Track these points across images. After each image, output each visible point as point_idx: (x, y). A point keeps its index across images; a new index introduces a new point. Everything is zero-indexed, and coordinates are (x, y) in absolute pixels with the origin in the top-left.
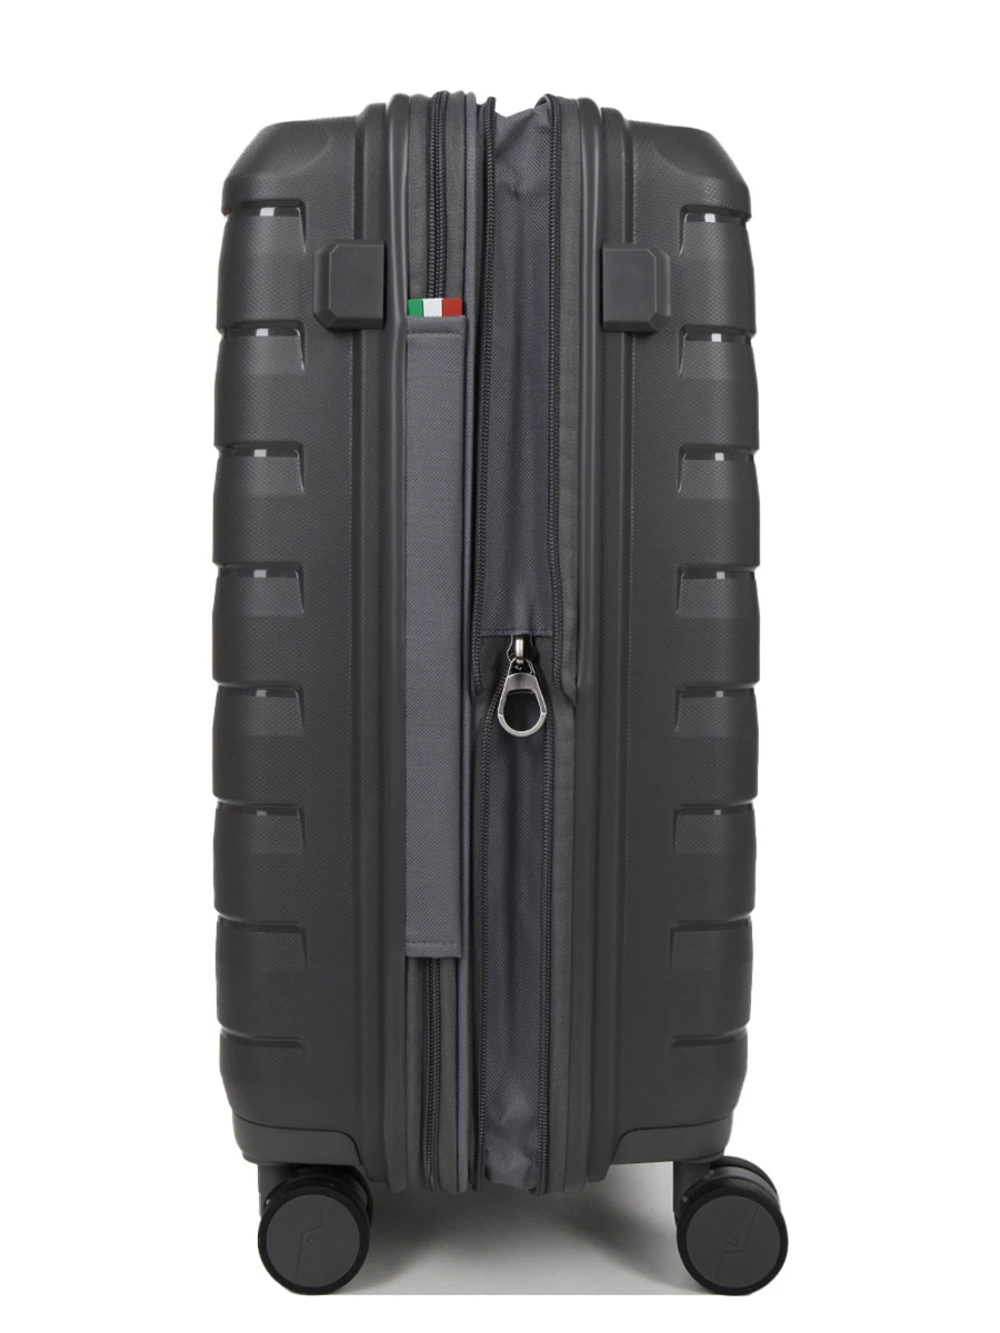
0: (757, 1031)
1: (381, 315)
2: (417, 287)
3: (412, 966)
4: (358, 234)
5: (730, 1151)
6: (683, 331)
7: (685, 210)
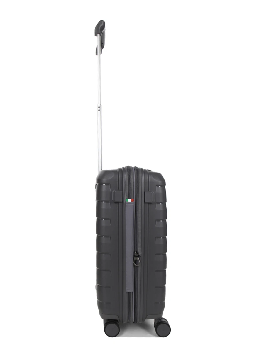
0: (166, 301)
1: (122, 201)
2: (127, 197)
3: (127, 293)
4: (118, 189)
5: (163, 317)
6: (156, 203)
7: (156, 186)
